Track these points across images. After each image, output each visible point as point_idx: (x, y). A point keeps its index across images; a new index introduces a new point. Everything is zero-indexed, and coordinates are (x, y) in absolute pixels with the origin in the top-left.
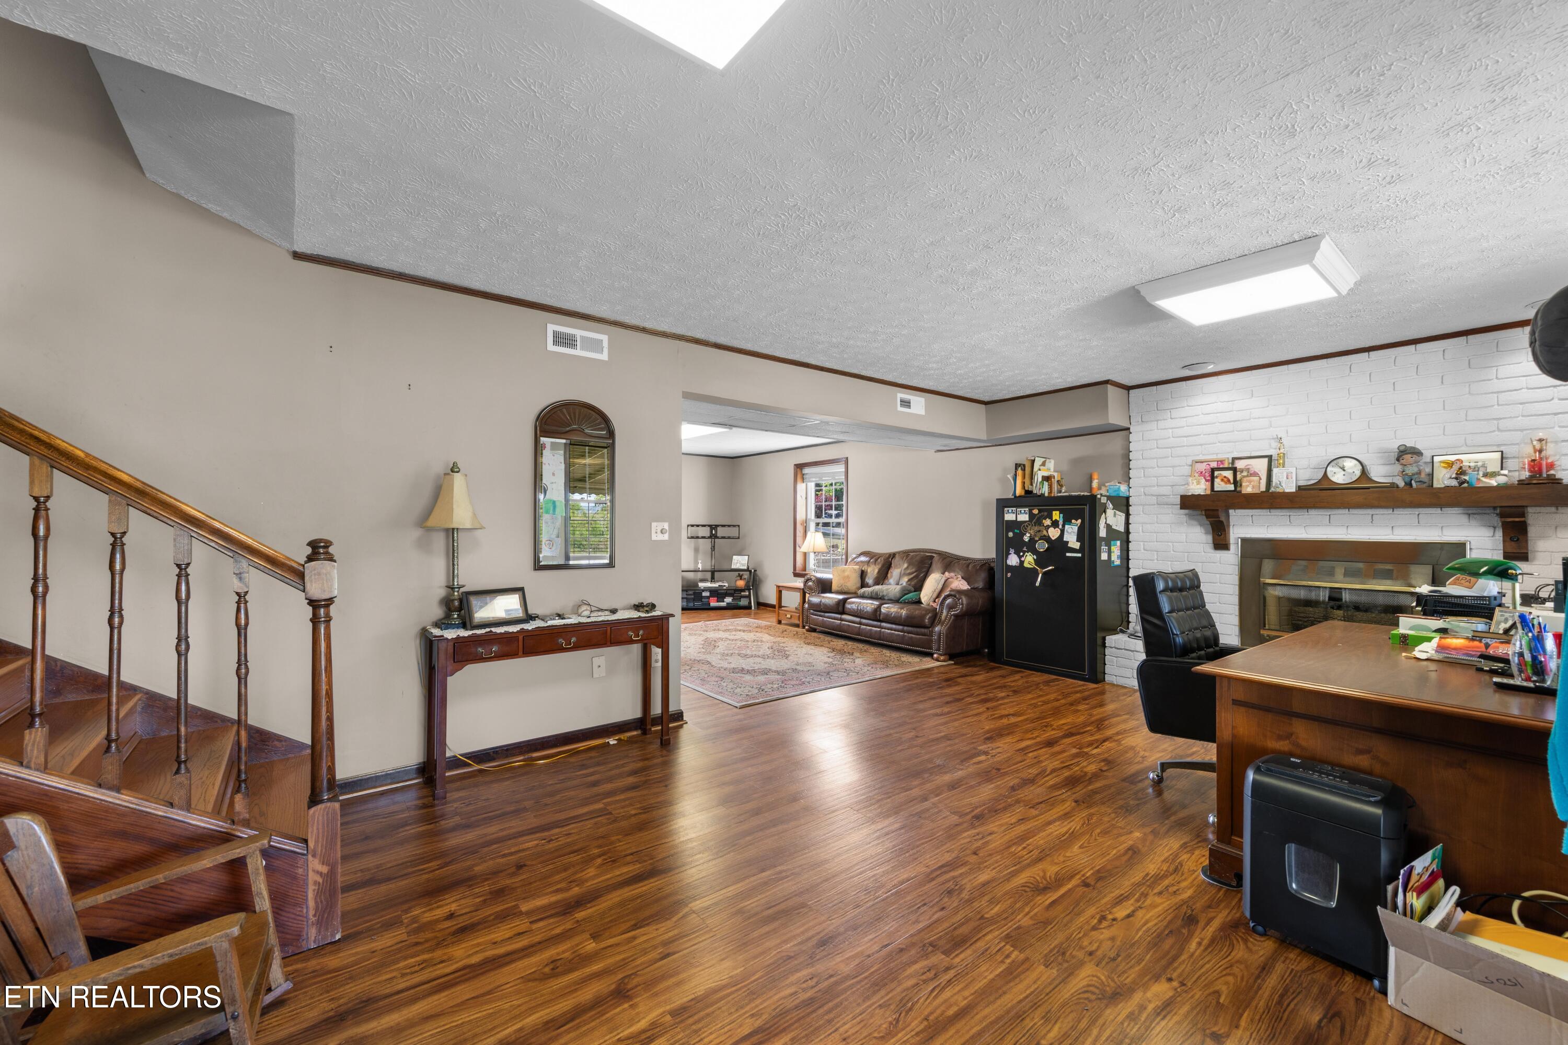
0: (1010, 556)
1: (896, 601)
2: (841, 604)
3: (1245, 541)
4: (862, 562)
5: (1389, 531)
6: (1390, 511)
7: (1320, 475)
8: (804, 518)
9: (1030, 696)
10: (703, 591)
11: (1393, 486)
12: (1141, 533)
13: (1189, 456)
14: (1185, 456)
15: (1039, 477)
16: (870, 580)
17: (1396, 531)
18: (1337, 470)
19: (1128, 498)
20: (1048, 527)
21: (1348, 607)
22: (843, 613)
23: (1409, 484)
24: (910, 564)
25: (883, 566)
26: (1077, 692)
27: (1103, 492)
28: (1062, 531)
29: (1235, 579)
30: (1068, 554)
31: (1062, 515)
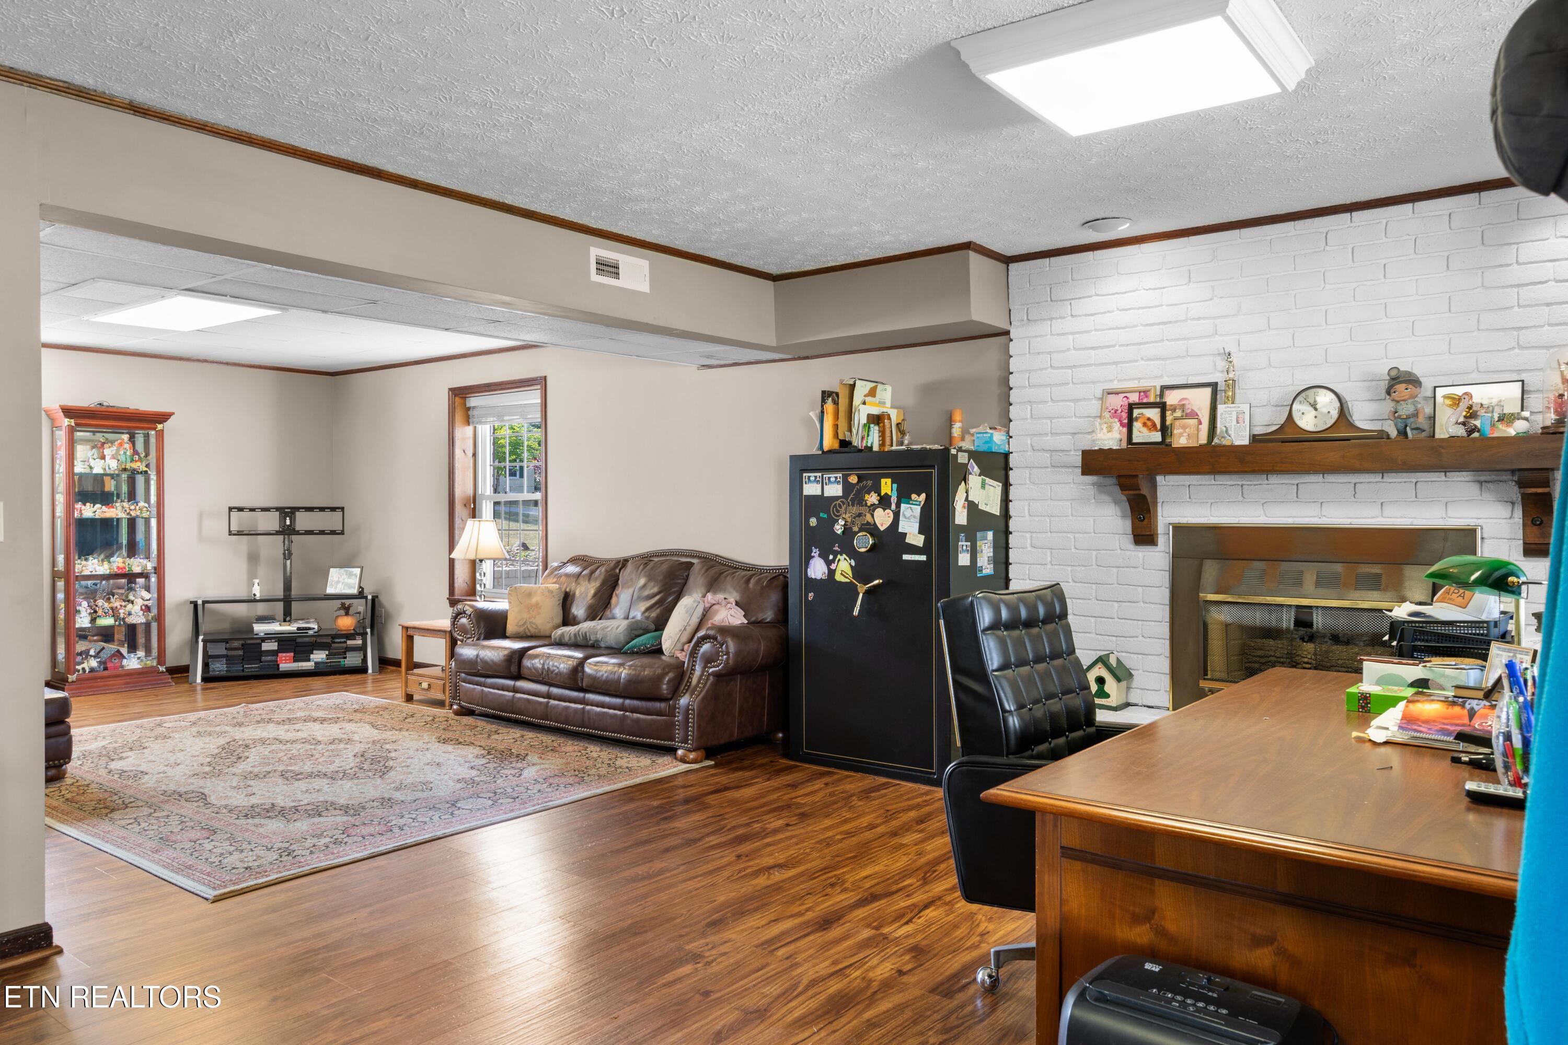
0: (812, 562)
1: (614, 650)
2: (516, 657)
3: (1181, 531)
4: (567, 575)
5: (1376, 511)
6: (1378, 477)
7: (1282, 419)
8: (470, 492)
9: (827, 822)
10: (263, 640)
11: (1382, 435)
12: (1027, 517)
13: (1098, 382)
14: (1093, 382)
15: (861, 417)
16: (578, 610)
17: (1388, 510)
18: (1306, 408)
19: (1006, 455)
20: (873, 507)
21: (1324, 636)
22: (518, 677)
23: (1403, 433)
24: (650, 578)
25: (603, 583)
26: (911, 808)
27: (966, 445)
28: (897, 515)
29: (1164, 595)
30: (906, 557)
31: (895, 486)
